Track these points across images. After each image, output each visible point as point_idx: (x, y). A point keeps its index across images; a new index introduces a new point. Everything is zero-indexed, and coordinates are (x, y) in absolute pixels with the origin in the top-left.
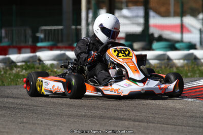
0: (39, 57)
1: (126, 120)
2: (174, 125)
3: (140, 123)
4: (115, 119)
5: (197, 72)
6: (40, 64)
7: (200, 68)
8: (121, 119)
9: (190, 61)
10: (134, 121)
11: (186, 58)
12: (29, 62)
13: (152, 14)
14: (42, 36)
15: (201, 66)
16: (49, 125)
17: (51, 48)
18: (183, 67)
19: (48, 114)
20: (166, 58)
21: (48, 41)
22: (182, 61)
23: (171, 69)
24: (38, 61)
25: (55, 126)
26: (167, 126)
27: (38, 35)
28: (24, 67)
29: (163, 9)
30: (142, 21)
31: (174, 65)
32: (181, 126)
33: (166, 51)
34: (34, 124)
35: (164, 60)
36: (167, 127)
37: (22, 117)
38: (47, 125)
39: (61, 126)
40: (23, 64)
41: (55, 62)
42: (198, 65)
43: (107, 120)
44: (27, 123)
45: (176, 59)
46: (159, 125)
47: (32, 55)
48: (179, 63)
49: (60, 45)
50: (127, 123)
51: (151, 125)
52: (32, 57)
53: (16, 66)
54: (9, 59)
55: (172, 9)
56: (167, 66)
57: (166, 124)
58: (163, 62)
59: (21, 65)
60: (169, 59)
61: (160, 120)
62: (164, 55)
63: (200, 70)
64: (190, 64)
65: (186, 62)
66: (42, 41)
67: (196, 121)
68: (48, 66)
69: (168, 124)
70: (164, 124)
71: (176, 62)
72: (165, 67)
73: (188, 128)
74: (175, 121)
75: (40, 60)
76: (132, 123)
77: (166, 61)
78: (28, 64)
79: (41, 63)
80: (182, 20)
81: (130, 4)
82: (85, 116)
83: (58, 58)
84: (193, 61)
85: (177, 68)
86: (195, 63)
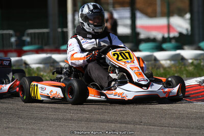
0: (25, 60)
1: (112, 123)
2: (161, 126)
3: (126, 125)
4: (102, 121)
5: (185, 72)
6: (26, 68)
7: (187, 68)
8: (108, 122)
9: (177, 62)
10: (121, 123)
11: (172, 58)
12: (15, 66)
13: (138, 15)
14: (29, 39)
15: (188, 67)
16: (35, 129)
17: (37, 52)
18: (170, 67)
19: (34, 118)
20: (153, 58)
22: (168, 62)
23: (158, 70)
24: (24, 65)
25: (42, 130)
27: (24, 39)
29: (149, 10)
30: (129, 22)
31: (161, 66)
32: (168, 127)
33: (153, 52)
34: (20, 128)
35: (151, 60)
36: (154, 129)
37: (8, 122)
38: (32, 129)
39: (48, 130)
41: (41, 66)
42: (185, 65)
43: (93, 123)
44: (13, 127)
45: (162, 60)
47: (17, 58)
48: (166, 63)
49: (46, 48)
50: (113, 125)
51: (138, 126)
55: (159, 9)
56: (153, 67)
58: (150, 63)
60: (156, 60)
61: (147, 122)
62: (151, 56)
63: (187, 70)
64: (177, 65)
65: (173, 62)
66: (28, 44)
67: (183, 122)
68: (35, 70)
69: (155, 126)
71: (163, 62)
72: (152, 68)
73: (174, 128)
74: (162, 122)
75: (26, 64)
76: (119, 125)
77: (153, 62)
79: (27, 66)
80: (169, 21)
81: (116, 6)
82: (71, 120)
83: (44, 61)
84: (181, 61)
85: (165, 68)
86: (183, 64)
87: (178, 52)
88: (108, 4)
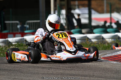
0: (26, 39)
2: (105, 78)
3: (85, 77)
9: (115, 40)
11: (113, 37)
12: (19, 42)
13: (93, 12)
14: (28, 26)
18: (111, 43)
19: (30, 73)
20: (102, 37)
21: (32, 29)
22: (111, 40)
23: (105, 45)
24: (25, 42)
26: (101, 79)
27: (25, 26)
28: (17, 45)
29: (100, 9)
30: (87, 16)
31: (106, 42)
32: (110, 78)
33: (101, 34)
35: (100, 39)
37: (15, 75)
40: (16, 43)
44: (18, 78)
45: (107, 39)
46: (96, 78)
48: (109, 41)
52: (21, 39)
53: (12, 45)
54: (8, 40)
55: (105, 9)
56: (102, 42)
57: (101, 78)
58: (100, 40)
59: (15, 44)
60: (103, 38)
61: (97, 75)
65: (113, 40)
66: (28, 29)
67: (119, 76)
69: (102, 78)
70: (99, 77)
71: (107, 40)
74: (106, 75)
77: (101, 40)
78: (19, 43)
79: (27, 42)
80: (111, 15)
81: (80, 6)
82: (52, 74)
84: (118, 39)
85: (108, 44)
86: (119, 41)
87: (116, 34)
88: (75, 5)
